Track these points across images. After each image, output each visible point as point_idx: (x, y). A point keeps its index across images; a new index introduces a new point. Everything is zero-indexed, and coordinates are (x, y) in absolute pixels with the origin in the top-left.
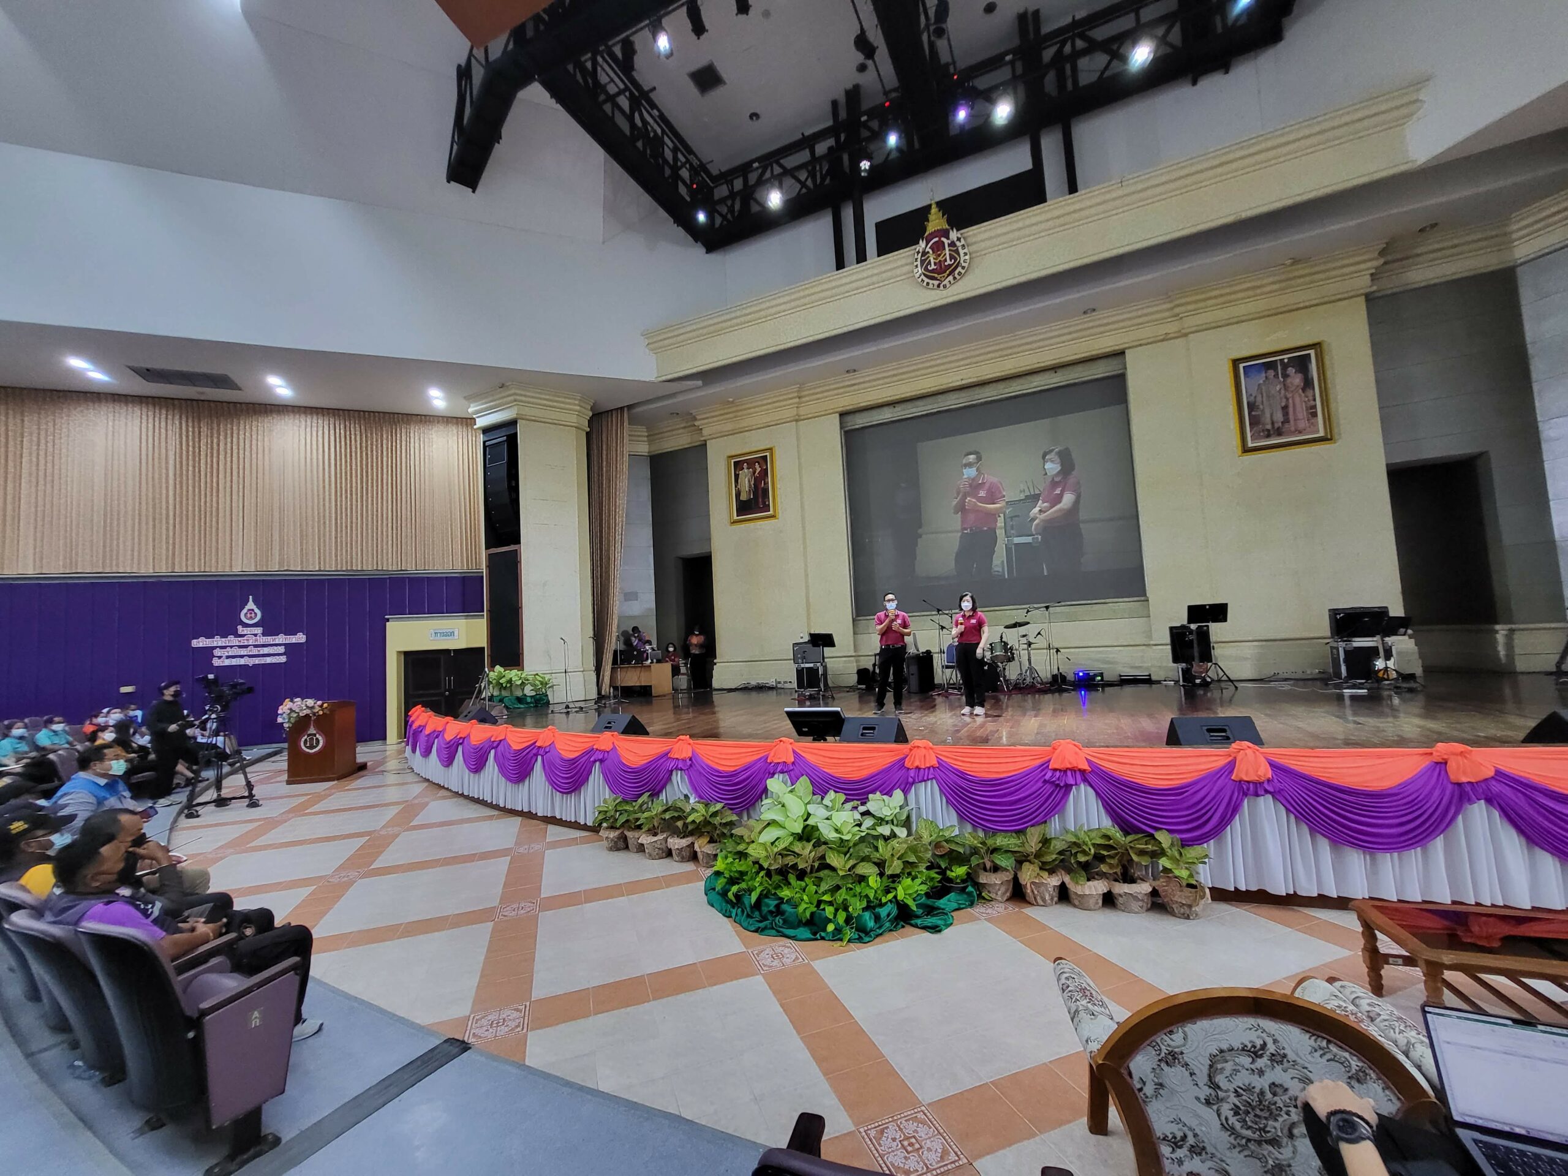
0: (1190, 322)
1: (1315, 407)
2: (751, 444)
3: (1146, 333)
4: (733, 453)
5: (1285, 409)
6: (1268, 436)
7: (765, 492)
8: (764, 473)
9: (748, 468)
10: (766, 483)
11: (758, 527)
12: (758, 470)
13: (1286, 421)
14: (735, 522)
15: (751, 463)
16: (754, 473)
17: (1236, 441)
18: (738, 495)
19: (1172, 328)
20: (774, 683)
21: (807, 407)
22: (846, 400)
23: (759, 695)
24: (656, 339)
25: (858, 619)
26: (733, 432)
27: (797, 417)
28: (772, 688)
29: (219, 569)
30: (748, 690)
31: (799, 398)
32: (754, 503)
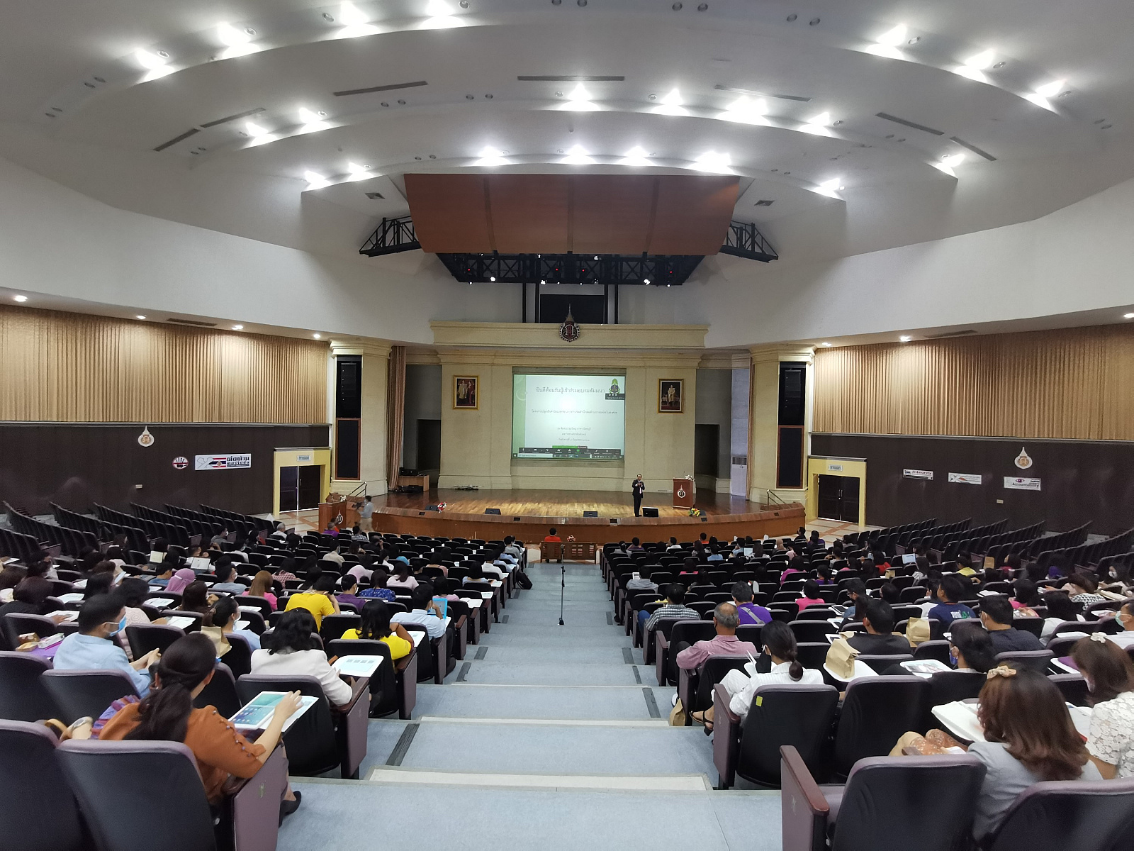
2: (468, 372)
7: (473, 396)
8: (474, 387)
9: (465, 383)
10: (474, 392)
11: (468, 413)
12: (470, 385)
14: (456, 408)
15: (466, 381)
16: (468, 386)
18: (458, 396)
20: (471, 486)
21: (499, 360)
22: (516, 362)
23: (464, 492)
24: (436, 325)
25: (514, 459)
26: (458, 364)
27: (493, 364)
28: (472, 489)
29: (186, 420)
30: (459, 489)
31: (495, 355)
32: (467, 400)
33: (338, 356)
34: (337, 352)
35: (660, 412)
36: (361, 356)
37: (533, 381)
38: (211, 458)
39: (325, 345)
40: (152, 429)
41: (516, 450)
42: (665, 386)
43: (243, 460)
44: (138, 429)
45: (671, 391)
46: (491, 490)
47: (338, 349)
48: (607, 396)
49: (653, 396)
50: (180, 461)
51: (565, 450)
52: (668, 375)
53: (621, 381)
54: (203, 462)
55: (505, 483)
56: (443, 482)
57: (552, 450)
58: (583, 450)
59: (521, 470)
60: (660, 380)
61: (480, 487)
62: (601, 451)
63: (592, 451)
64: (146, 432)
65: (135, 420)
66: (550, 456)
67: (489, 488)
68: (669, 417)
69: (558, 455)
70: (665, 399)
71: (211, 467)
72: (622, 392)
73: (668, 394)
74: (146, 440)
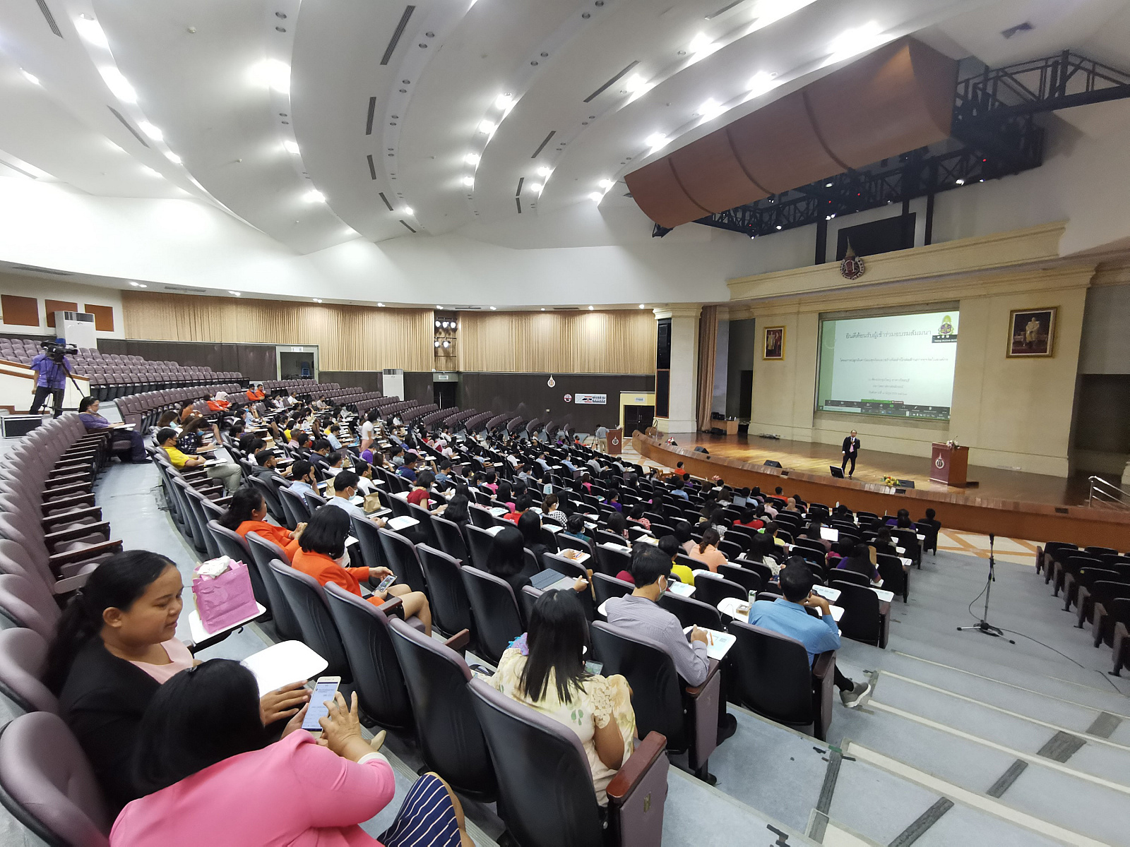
0: (992, 291)
3: (970, 293)
4: (767, 326)
7: (780, 347)
8: (780, 338)
9: (773, 334)
10: (780, 343)
11: (775, 363)
12: (777, 336)
14: (765, 359)
15: (775, 332)
16: (775, 337)
18: (767, 347)
19: (983, 293)
20: (774, 435)
21: (803, 309)
22: (822, 307)
23: (768, 440)
24: (731, 282)
25: (817, 411)
26: (768, 316)
27: (798, 313)
28: (774, 438)
29: (571, 372)
30: (764, 437)
31: (799, 304)
32: (774, 352)
33: (659, 320)
34: (658, 316)
35: (1008, 357)
36: (670, 319)
37: (843, 328)
38: (583, 396)
39: (649, 312)
40: (555, 377)
41: (822, 403)
42: (1021, 321)
43: (600, 399)
44: (547, 377)
45: (1033, 326)
46: (792, 441)
47: (659, 314)
48: (935, 339)
49: (1001, 333)
50: (568, 396)
51: (876, 405)
52: (1026, 303)
53: (954, 317)
54: (580, 398)
55: (805, 435)
56: (753, 429)
57: (861, 404)
58: (899, 406)
59: (825, 423)
60: (1012, 312)
61: (782, 437)
62: (922, 409)
63: (910, 408)
64: (551, 378)
65: (547, 370)
66: (858, 410)
67: (790, 439)
68: (1027, 364)
69: (867, 410)
70: (1019, 338)
71: (583, 402)
72: (955, 332)
73: (1025, 330)
74: (551, 383)
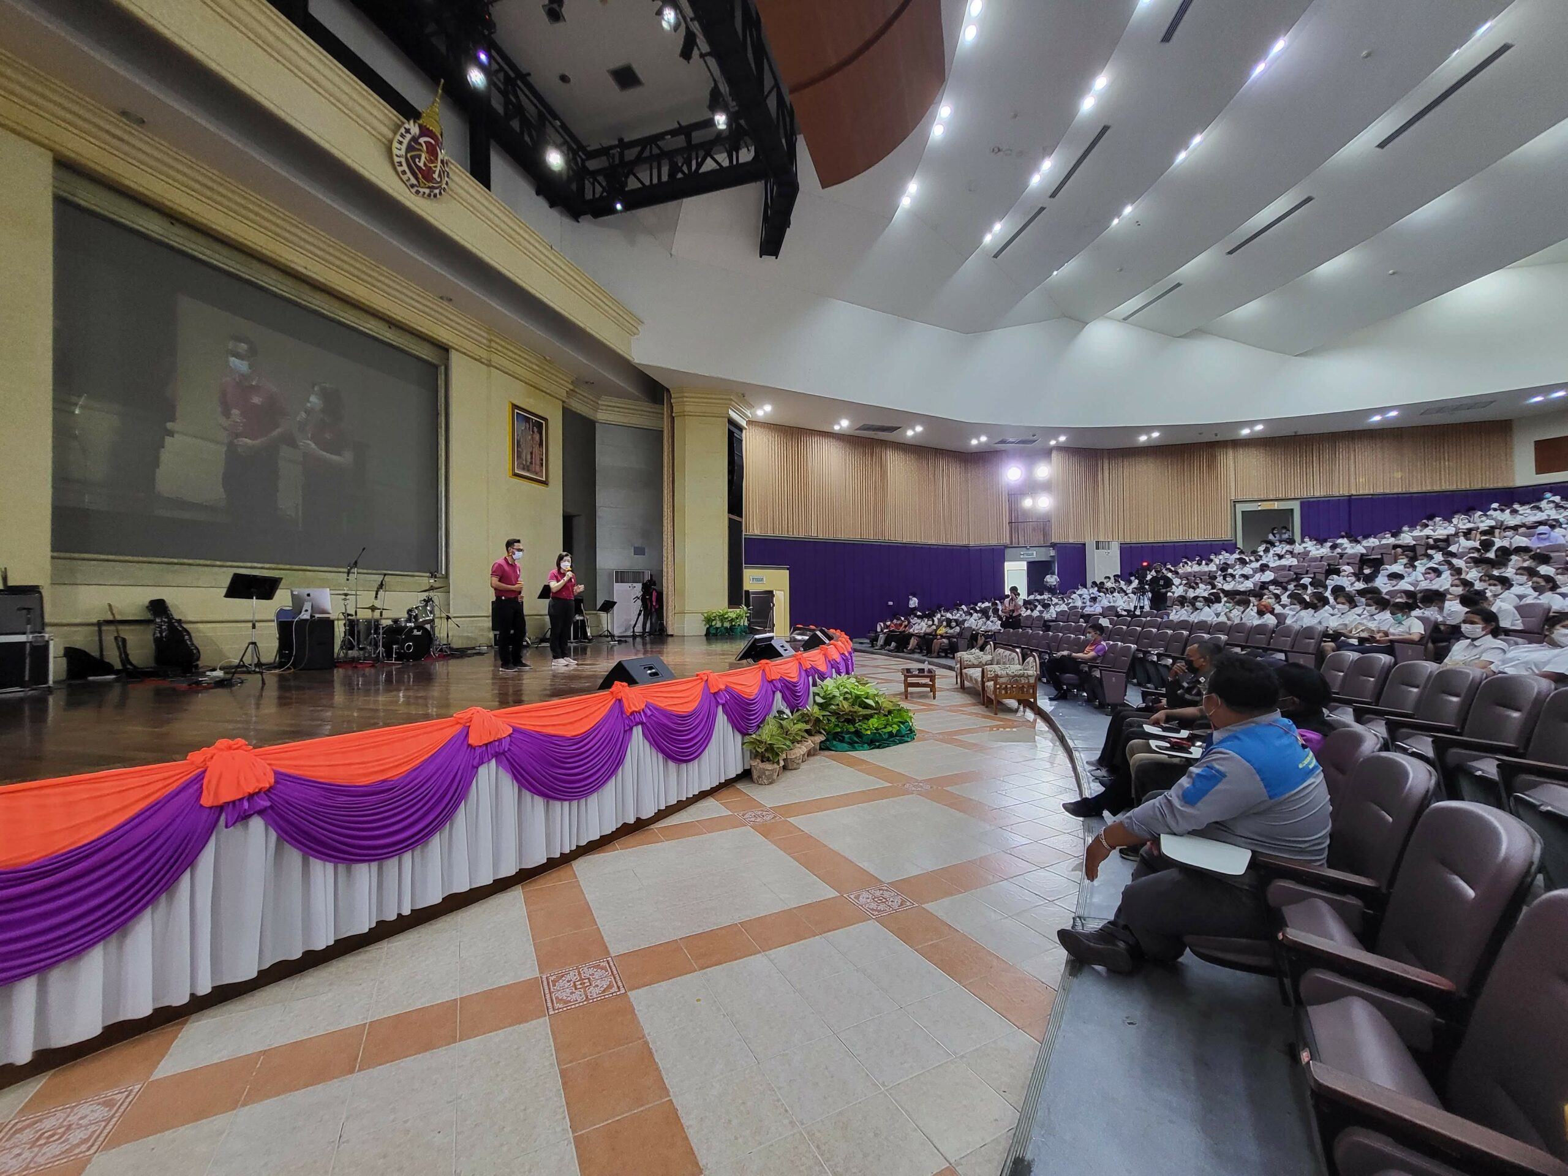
0: (496, 359)
1: (542, 460)
3: (467, 345)
5: (531, 453)
6: (523, 469)
13: (531, 463)
17: (509, 466)
19: (483, 354)
